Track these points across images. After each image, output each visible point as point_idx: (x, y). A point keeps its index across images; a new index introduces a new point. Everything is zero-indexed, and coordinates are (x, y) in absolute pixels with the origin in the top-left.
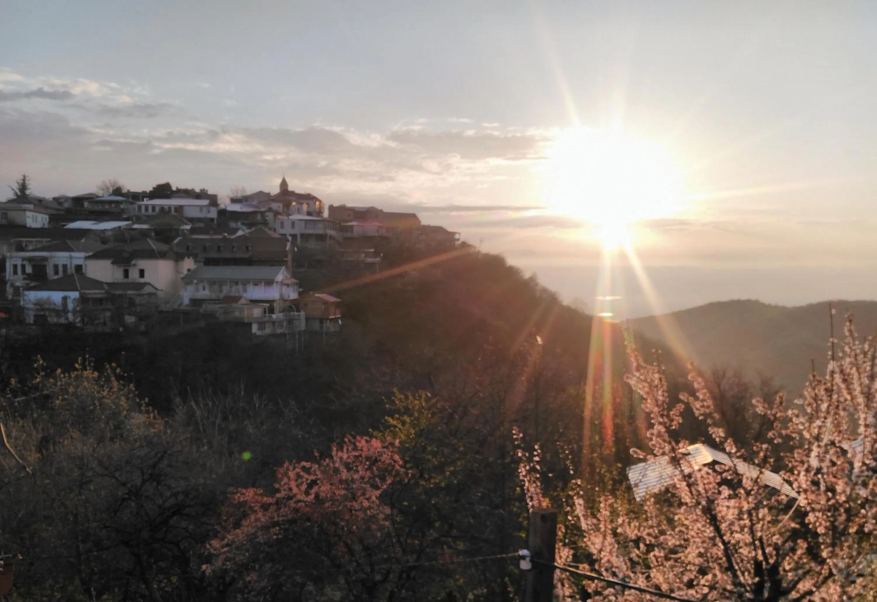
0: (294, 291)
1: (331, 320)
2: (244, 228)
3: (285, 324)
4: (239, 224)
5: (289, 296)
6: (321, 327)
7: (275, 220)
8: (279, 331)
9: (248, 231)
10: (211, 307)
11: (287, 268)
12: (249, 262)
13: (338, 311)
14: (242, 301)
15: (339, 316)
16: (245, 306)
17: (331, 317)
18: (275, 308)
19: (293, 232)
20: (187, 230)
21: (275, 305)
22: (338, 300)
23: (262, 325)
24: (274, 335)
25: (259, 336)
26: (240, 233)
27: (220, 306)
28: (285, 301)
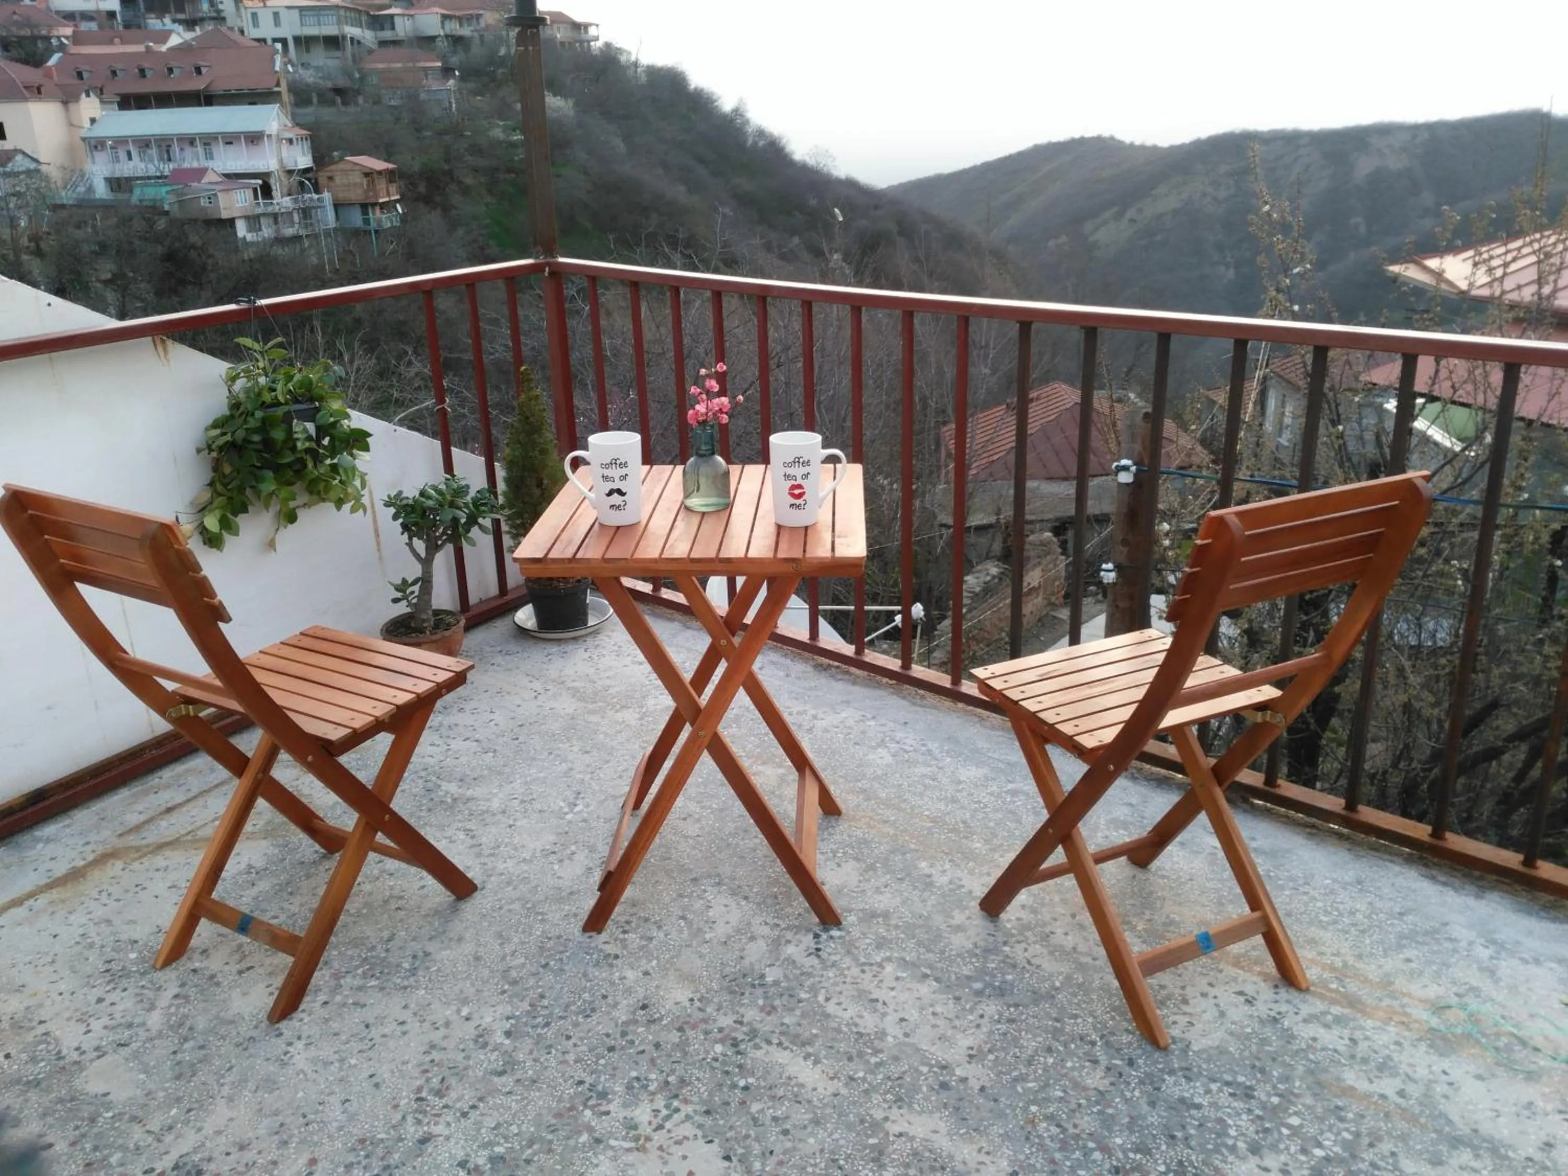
0: (304, 154)
1: (383, 206)
2: (180, 28)
3: (296, 218)
4: (167, 20)
5: (296, 162)
6: (367, 221)
7: (238, 9)
8: (289, 232)
9: (189, 36)
10: (151, 193)
11: (283, 105)
12: (206, 99)
13: (393, 188)
14: (210, 177)
15: (398, 197)
16: (218, 187)
17: (381, 201)
18: (274, 188)
19: (279, 33)
20: (67, 38)
21: (272, 181)
22: (391, 166)
23: (253, 221)
24: (280, 241)
25: (252, 244)
26: (174, 40)
27: (169, 188)
28: (290, 172)
